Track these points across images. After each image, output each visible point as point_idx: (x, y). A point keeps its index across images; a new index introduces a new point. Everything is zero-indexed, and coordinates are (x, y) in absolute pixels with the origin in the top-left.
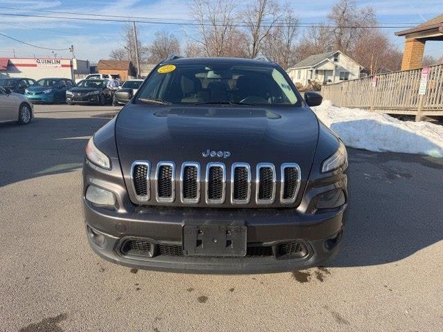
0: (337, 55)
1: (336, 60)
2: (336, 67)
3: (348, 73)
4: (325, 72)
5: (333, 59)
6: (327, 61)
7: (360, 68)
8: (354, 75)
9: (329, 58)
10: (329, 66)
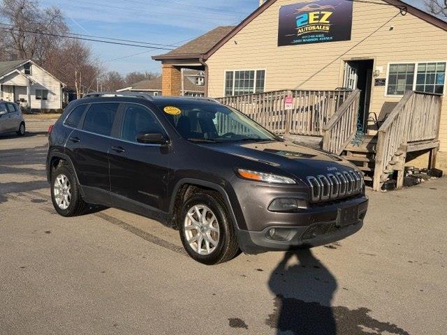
0: (27, 66)
1: (28, 73)
2: (31, 82)
3: (46, 91)
4: (14, 89)
5: (23, 71)
6: (16, 74)
7: (62, 86)
8: (54, 94)
9: (19, 69)
10: (19, 80)
